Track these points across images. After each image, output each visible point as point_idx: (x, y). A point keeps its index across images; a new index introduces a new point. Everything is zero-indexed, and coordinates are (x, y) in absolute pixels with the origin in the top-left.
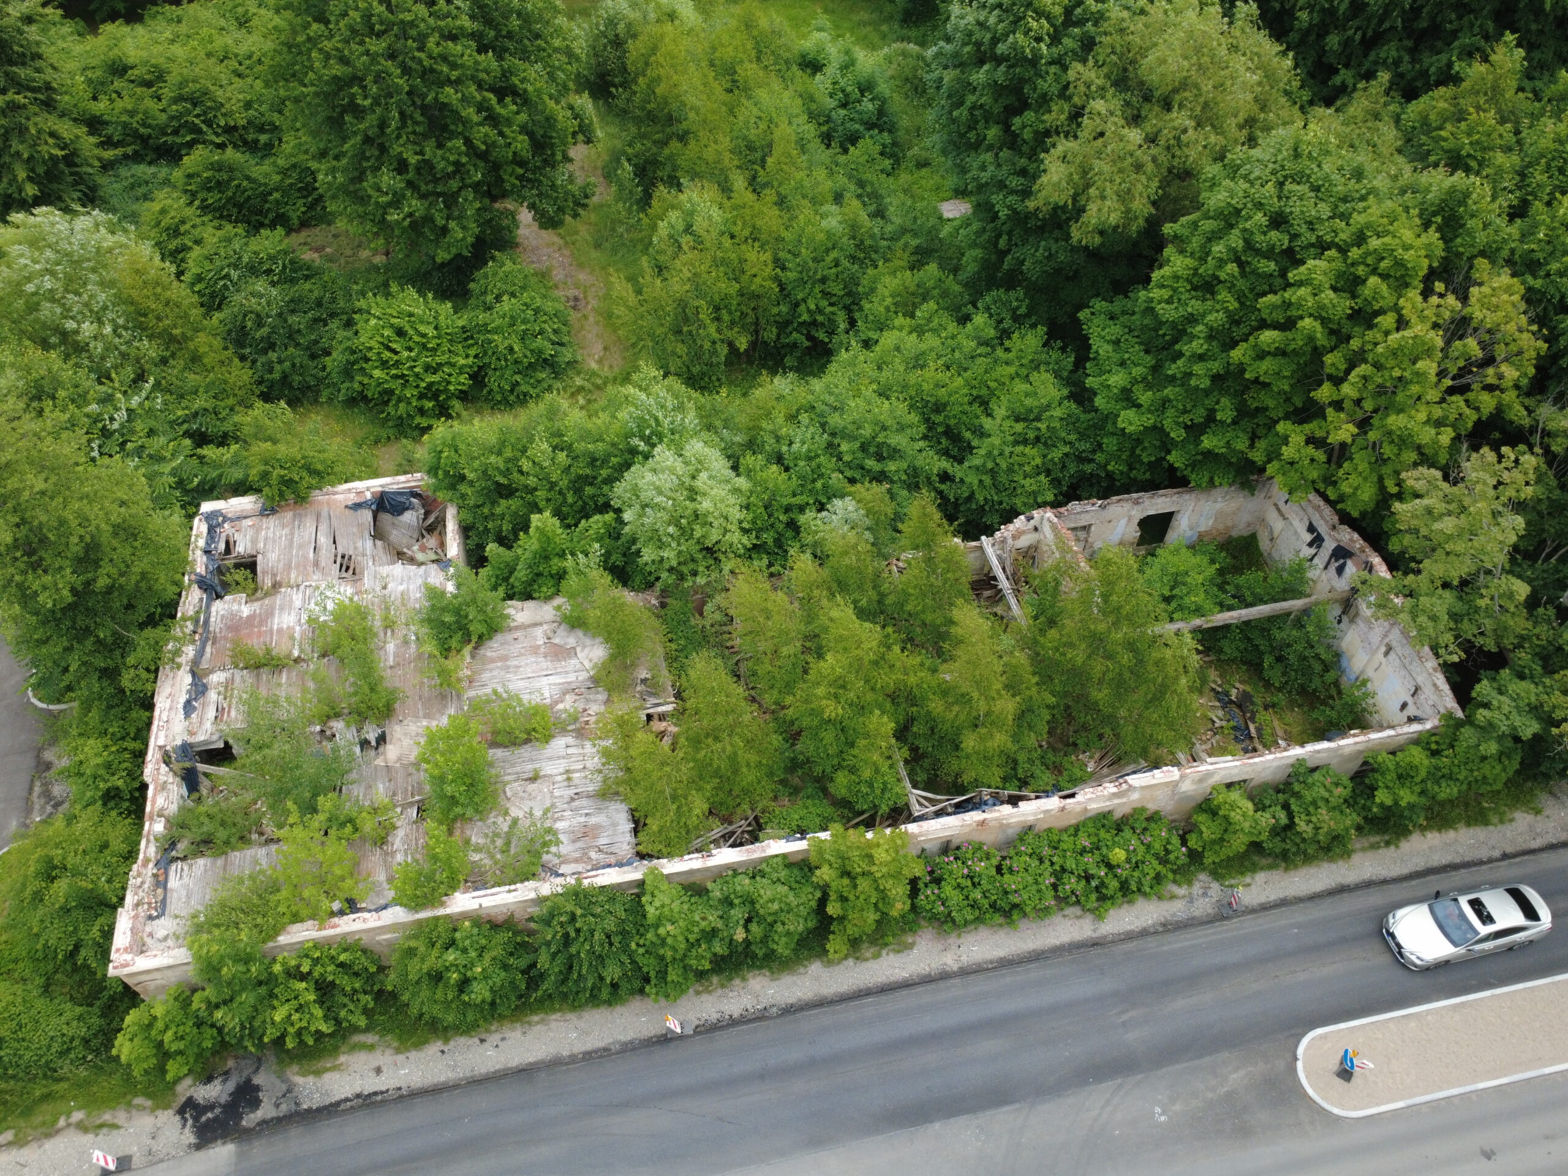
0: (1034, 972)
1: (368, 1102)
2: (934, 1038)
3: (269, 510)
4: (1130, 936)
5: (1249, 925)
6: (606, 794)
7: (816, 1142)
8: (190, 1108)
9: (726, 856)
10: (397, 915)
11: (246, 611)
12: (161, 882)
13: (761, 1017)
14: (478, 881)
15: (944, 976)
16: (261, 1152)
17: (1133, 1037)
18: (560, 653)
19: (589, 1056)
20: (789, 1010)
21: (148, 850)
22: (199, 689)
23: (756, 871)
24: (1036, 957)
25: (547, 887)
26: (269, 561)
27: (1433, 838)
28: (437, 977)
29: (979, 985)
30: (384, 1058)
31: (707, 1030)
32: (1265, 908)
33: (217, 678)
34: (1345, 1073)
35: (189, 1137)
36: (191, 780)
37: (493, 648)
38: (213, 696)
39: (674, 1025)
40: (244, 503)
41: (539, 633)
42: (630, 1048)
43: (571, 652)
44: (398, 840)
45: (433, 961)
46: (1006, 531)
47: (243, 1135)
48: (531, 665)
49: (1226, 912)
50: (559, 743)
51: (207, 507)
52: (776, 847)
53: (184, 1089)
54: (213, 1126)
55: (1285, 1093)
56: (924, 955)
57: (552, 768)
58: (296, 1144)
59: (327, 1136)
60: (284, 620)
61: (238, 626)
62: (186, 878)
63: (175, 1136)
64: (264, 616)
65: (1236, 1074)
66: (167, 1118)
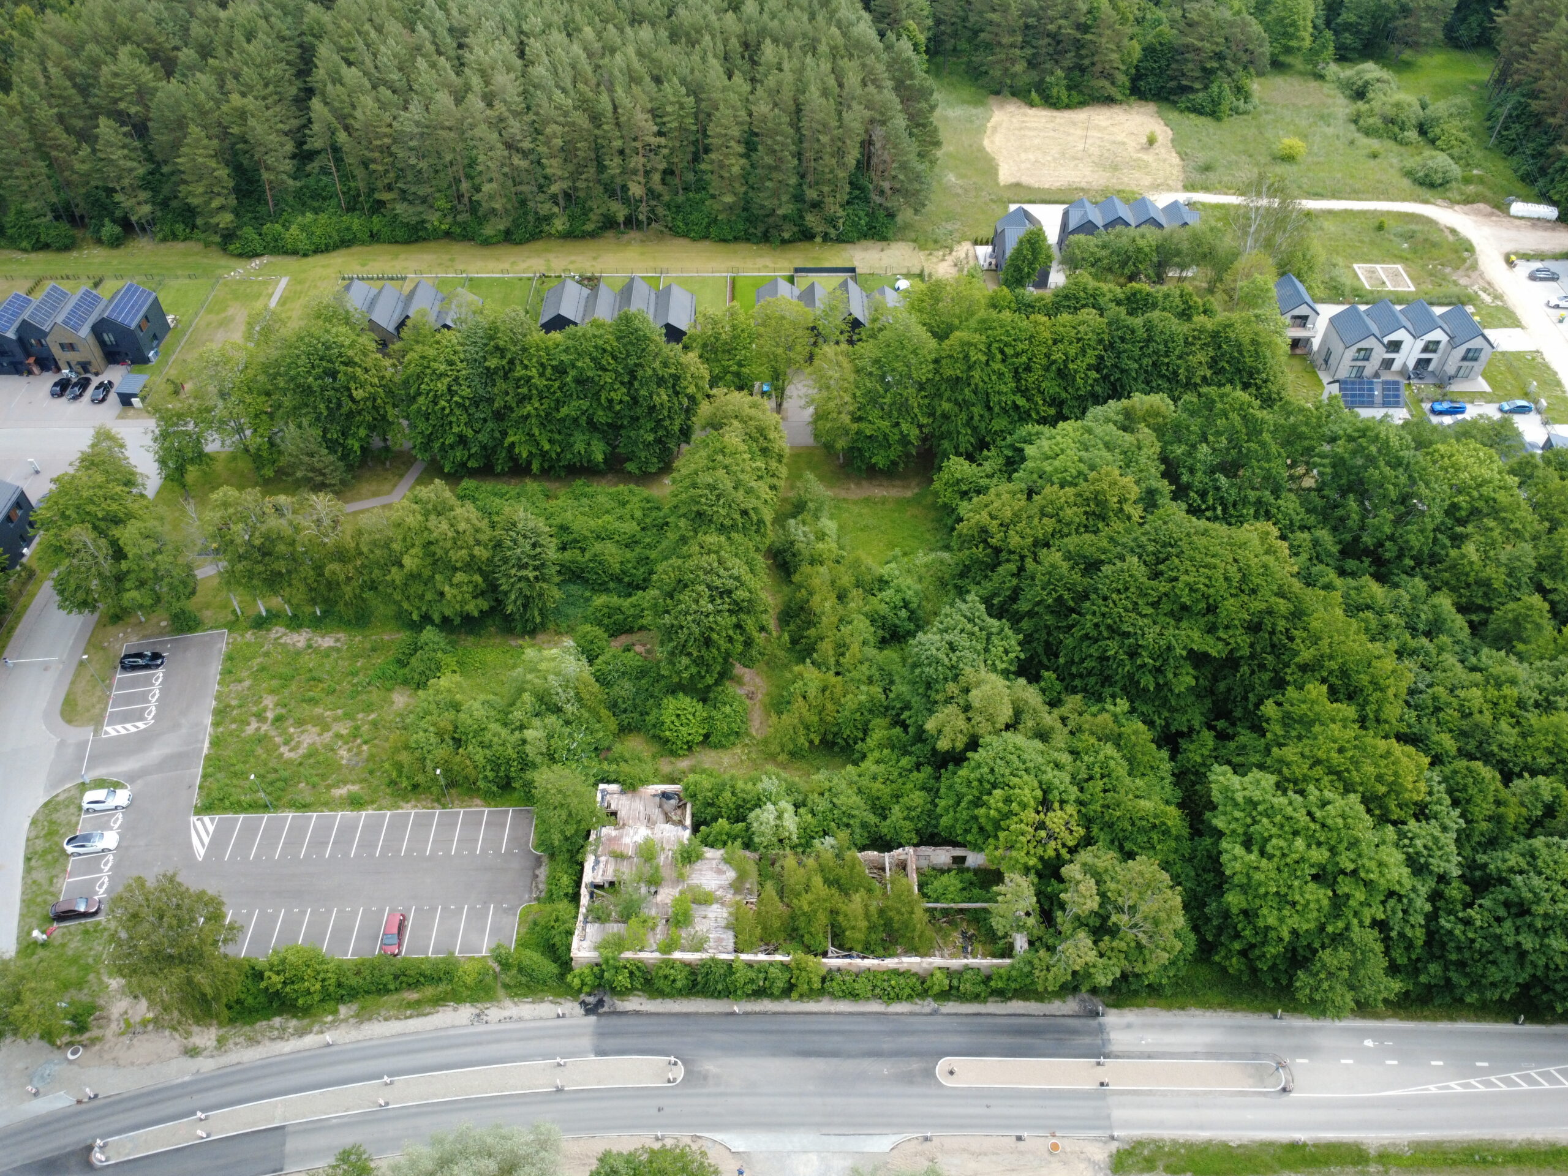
0: (860, 1019)
1: (637, 1013)
2: (819, 1032)
3: (623, 792)
4: (898, 1014)
5: (939, 1019)
6: (728, 927)
7: (774, 1055)
8: (583, 1003)
9: (762, 957)
10: (657, 955)
11: (613, 833)
12: (584, 929)
13: (765, 1013)
14: (683, 950)
15: (829, 1013)
16: (604, 1021)
17: (885, 1046)
18: (720, 872)
19: (708, 1014)
20: (776, 1014)
21: (581, 917)
22: (597, 862)
23: (771, 964)
24: (863, 1014)
25: (704, 956)
26: (622, 814)
28: (666, 977)
29: (840, 1018)
30: (643, 1000)
31: (746, 1014)
32: (948, 1014)
33: (603, 859)
34: (951, 1073)
35: (583, 1012)
36: (592, 895)
37: (699, 865)
38: (602, 864)
39: (736, 1009)
40: (614, 787)
41: (714, 862)
42: (721, 1014)
43: (724, 873)
44: (659, 929)
45: (667, 971)
46: (895, 852)
47: (599, 1015)
48: (709, 875)
49: (934, 1013)
50: (715, 906)
51: (601, 786)
52: (778, 957)
53: (582, 997)
54: (590, 1010)
55: (929, 1074)
56: (824, 1005)
57: (711, 915)
58: (615, 1021)
59: (624, 1020)
60: (626, 840)
61: (611, 839)
62: (592, 929)
63: (578, 1010)
64: (620, 838)
65: (915, 1065)
66: (576, 1005)
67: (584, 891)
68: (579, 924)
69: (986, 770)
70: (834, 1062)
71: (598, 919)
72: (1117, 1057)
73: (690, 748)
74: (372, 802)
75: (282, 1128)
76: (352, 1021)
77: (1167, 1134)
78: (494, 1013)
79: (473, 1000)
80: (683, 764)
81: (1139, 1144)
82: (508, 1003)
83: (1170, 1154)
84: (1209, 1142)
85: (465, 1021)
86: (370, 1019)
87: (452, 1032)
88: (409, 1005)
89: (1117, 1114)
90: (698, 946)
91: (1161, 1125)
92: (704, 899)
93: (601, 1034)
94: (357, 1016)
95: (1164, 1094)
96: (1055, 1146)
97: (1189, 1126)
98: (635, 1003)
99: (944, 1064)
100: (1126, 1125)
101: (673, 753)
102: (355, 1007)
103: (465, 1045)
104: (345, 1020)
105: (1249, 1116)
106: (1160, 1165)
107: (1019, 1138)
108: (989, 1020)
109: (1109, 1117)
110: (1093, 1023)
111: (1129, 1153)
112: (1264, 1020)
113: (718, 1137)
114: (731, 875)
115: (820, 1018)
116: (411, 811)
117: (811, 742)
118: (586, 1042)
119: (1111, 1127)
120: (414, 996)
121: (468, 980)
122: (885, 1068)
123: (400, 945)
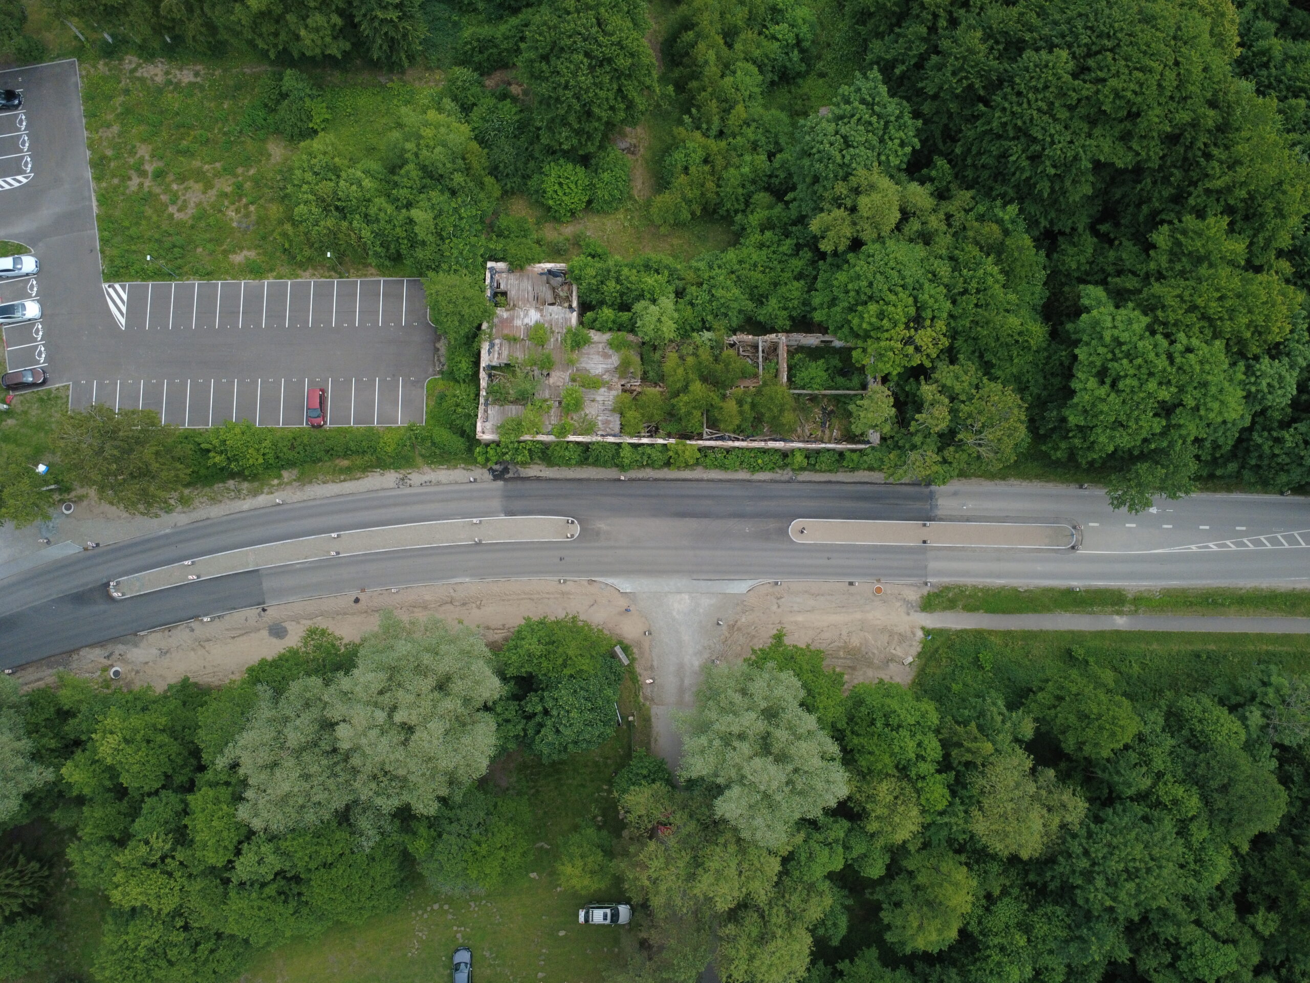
0: (729, 485)
1: (538, 479)
2: (693, 496)
3: (511, 271)
4: (760, 481)
5: (794, 486)
6: (613, 410)
7: (654, 516)
8: (491, 470)
9: (645, 441)
10: (552, 437)
11: (505, 315)
12: (486, 411)
13: (647, 479)
14: (576, 433)
15: (702, 480)
16: (510, 485)
17: (748, 509)
18: (606, 356)
19: (598, 480)
20: (656, 480)
21: (482, 400)
22: (492, 345)
23: (653, 445)
24: (730, 481)
25: (594, 439)
26: (512, 294)
27: (867, 473)
28: (561, 457)
29: (710, 485)
30: (542, 467)
31: (632, 480)
32: (803, 482)
33: (497, 341)
35: (491, 477)
36: (490, 376)
37: (585, 349)
38: (496, 348)
39: (622, 476)
40: (501, 265)
41: (601, 346)
42: (609, 480)
43: (610, 356)
44: (552, 412)
45: (562, 453)
46: (768, 337)
47: (505, 480)
48: (597, 358)
49: (791, 481)
50: (602, 390)
51: (490, 264)
52: (660, 441)
53: (490, 465)
54: (498, 476)
55: (784, 532)
56: (698, 473)
57: (599, 398)
58: (519, 485)
59: (528, 485)
60: (518, 322)
61: (503, 321)
62: (493, 411)
63: (488, 476)
64: (511, 319)
65: (772, 525)
66: (485, 471)
67: (483, 375)
68: (481, 408)
69: (865, 283)
70: (705, 522)
71: (496, 401)
72: (941, 520)
73: (573, 214)
74: (272, 270)
75: (257, 571)
76: (295, 484)
77: (969, 581)
78: (416, 478)
79: (396, 466)
80: (569, 230)
81: (947, 588)
82: (426, 469)
83: (970, 596)
84: (1003, 588)
85: (392, 485)
86: (310, 482)
87: (382, 494)
88: (343, 471)
89: (933, 565)
90: (589, 429)
91: (966, 574)
92: (593, 383)
93: (508, 497)
94: (298, 479)
95: (974, 550)
96: (879, 590)
97: (990, 575)
98: (534, 471)
99: (797, 523)
100: (938, 573)
101: (557, 220)
102: (295, 472)
103: (395, 505)
104: (290, 483)
105: (1039, 567)
106: (960, 604)
107: (851, 584)
108: (837, 487)
109: (926, 567)
110: (926, 490)
111: (937, 595)
112: (1071, 490)
113: (610, 581)
114: (615, 360)
115: (694, 484)
116: (311, 281)
117: (693, 214)
118: (496, 504)
119: (926, 576)
120: (346, 463)
121: (389, 450)
122: (747, 527)
123: (324, 418)
